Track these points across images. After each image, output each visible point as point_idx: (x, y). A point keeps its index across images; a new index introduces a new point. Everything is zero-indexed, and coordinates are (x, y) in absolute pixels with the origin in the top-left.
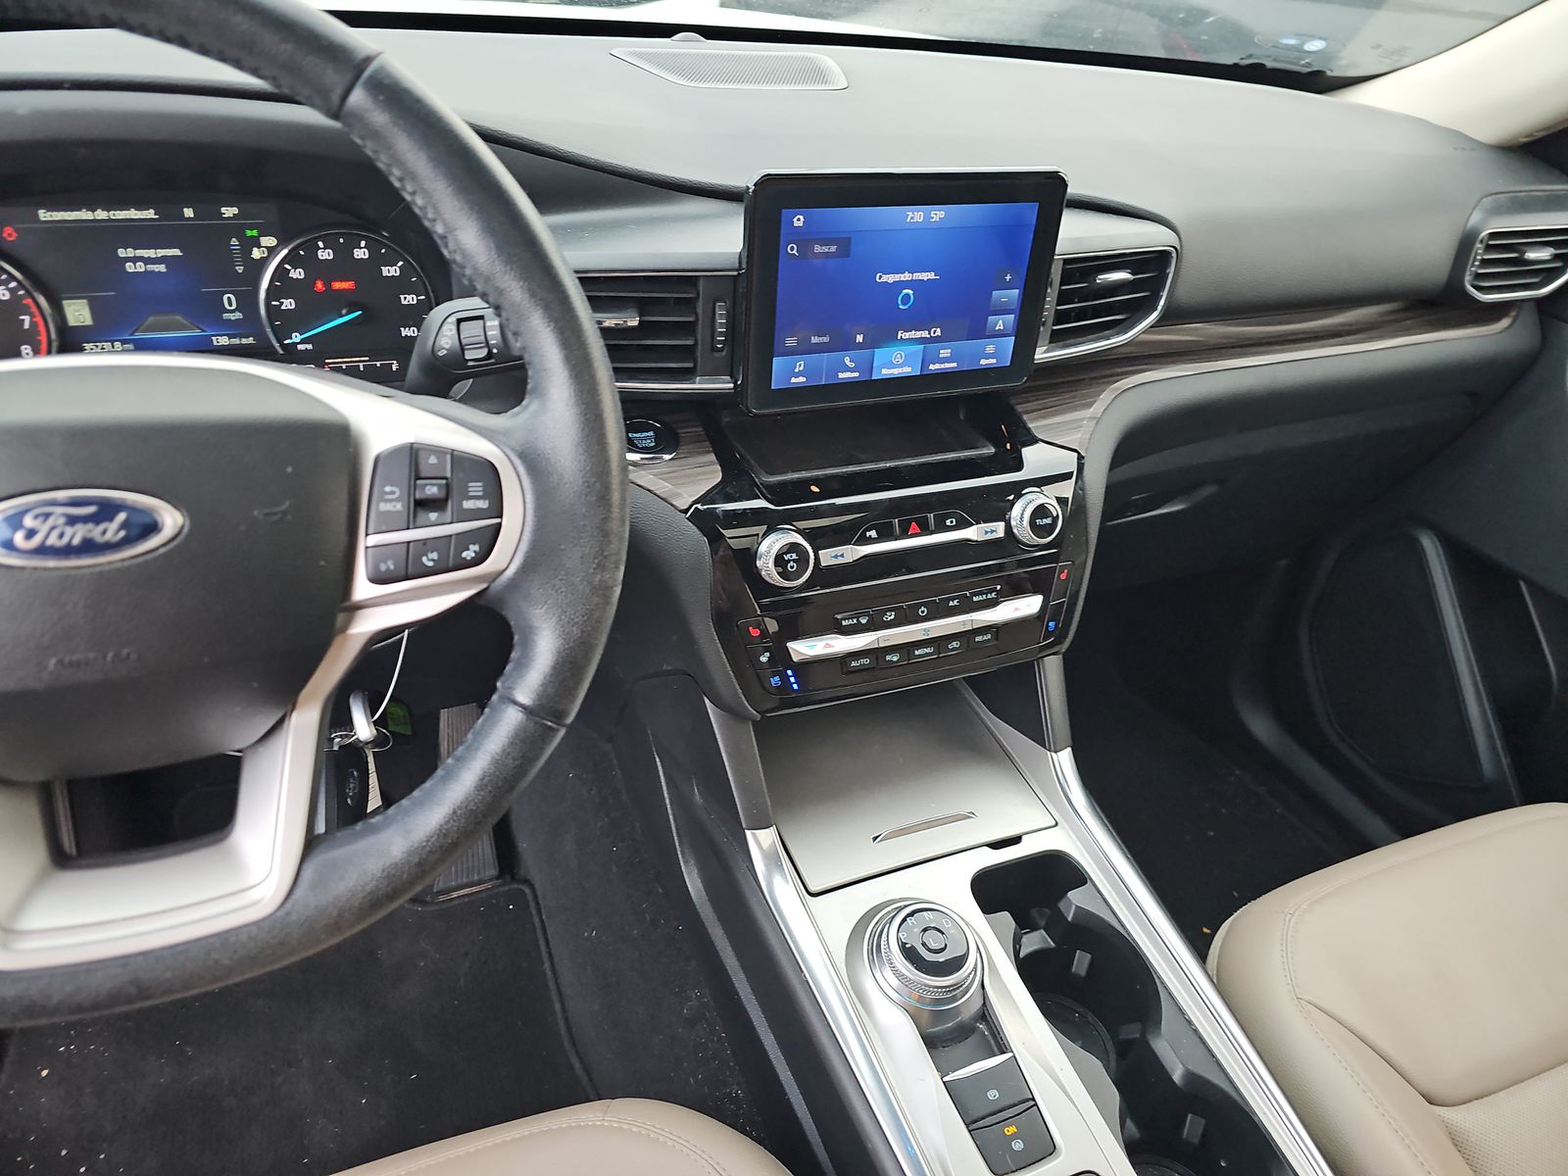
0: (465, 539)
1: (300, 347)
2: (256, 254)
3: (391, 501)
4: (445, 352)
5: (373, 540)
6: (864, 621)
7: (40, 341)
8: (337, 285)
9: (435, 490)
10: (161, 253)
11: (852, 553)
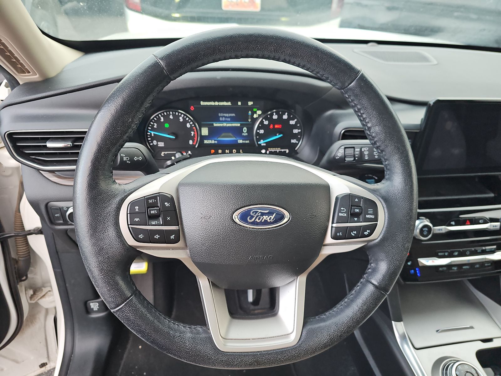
0: (365, 228)
1: (262, 145)
2: (255, 116)
3: (343, 213)
4: (338, 157)
5: (334, 225)
6: (446, 254)
7: (195, 139)
8: (276, 126)
9: (358, 210)
10: (230, 115)
11: (444, 229)
